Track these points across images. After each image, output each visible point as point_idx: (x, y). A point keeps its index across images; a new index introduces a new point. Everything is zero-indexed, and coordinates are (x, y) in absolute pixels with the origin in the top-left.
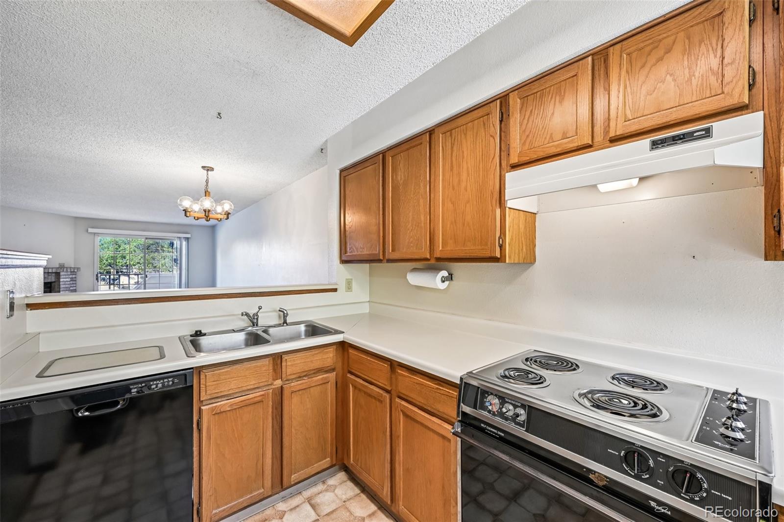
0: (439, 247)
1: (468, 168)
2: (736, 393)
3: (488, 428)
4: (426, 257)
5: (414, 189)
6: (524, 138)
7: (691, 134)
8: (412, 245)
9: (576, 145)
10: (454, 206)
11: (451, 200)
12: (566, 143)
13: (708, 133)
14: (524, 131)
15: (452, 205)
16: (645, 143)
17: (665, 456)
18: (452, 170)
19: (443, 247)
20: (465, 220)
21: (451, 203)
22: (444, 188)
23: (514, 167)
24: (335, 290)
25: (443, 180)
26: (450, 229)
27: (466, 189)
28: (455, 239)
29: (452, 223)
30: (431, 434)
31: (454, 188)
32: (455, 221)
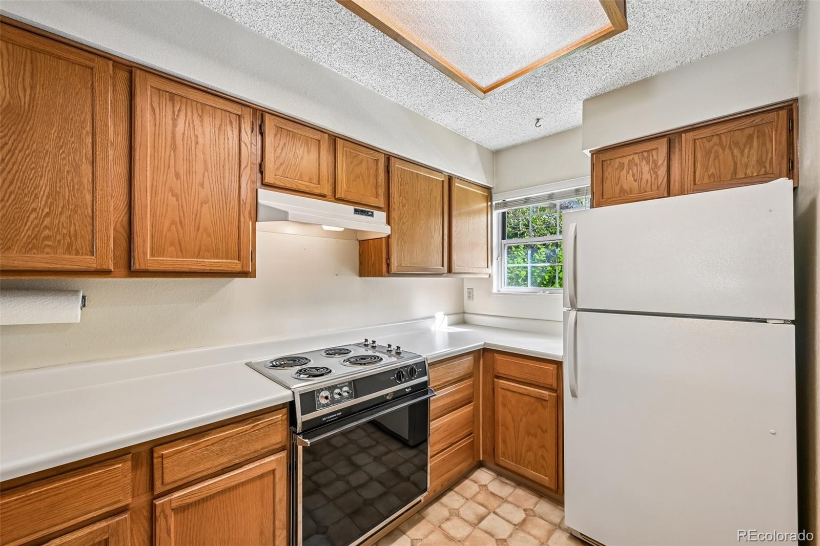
0: (145, 253)
1: (205, 162)
3: (329, 418)
4: (105, 267)
5: (59, 138)
6: (278, 164)
7: (368, 212)
9: (319, 192)
10: (177, 199)
11: (171, 190)
12: (313, 187)
13: (372, 215)
14: (278, 157)
15: (174, 199)
16: (351, 208)
18: (174, 149)
19: (152, 255)
20: (199, 223)
21: (173, 196)
23: (266, 185)
26: (169, 230)
27: (202, 185)
28: (180, 245)
29: (173, 223)
30: (241, 490)
31: (177, 176)
32: (180, 221)
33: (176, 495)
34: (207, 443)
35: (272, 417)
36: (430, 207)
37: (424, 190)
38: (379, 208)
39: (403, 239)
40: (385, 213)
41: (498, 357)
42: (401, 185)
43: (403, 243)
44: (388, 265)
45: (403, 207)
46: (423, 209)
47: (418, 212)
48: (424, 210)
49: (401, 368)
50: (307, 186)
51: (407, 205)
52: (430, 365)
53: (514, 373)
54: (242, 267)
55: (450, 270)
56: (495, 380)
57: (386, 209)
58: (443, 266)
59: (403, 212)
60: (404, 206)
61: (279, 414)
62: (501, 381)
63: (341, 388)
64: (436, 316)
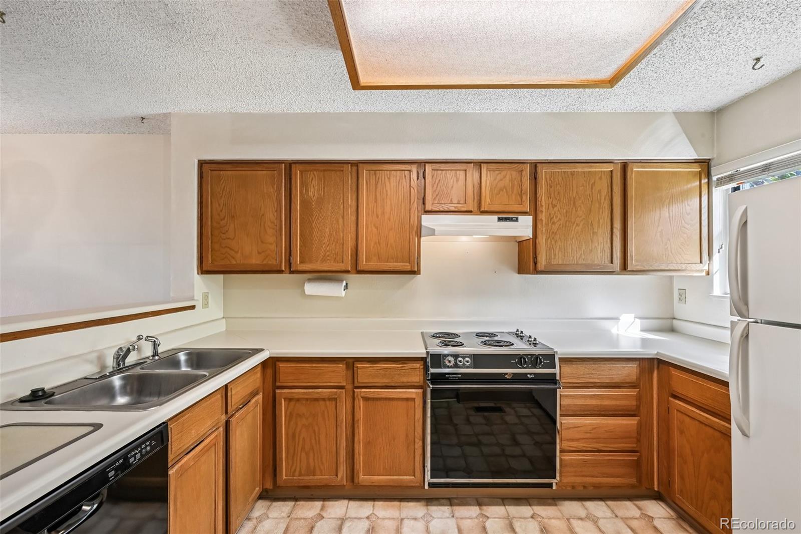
0: (363, 261)
1: (391, 205)
2: (518, 331)
3: (450, 376)
4: (347, 269)
5: (332, 208)
6: (435, 196)
7: (512, 218)
8: (328, 258)
9: (466, 209)
10: (377, 229)
11: (375, 225)
12: (460, 207)
13: (517, 220)
14: (435, 191)
15: (376, 230)
16: (495, 217)
17: (530, 355)
18: (376, 202)
19: (366, 262)
20: (388, 242)
21: (375, 228)
22: (367, 215)
23: (427, 212)
24: (193, 307)
25: (366, 208)
26: (374, 247)
27: (389, 220)
28: (379, 256)
29: (375, 243)
30: (395, 403)
31: (377, 217)
32: (379, 242)
33: (363, 390)
34: (378, 368)
35: (413, 364)
36: (592, 202)
37: (583, 185)
38: (524, 213)
39: (553, 238)
40: (532, 217)
41: (674, 372)
42: (551, 187)
43: (553, 242)
44: (535, 263)
45: (553, 208)
46: (580, 206)
47: (574, 209)
48: (582, 206)
49: (523, 355)
50: (455, 207)
51: (558, 205)
52: (561, 360)
53: (691, 394)
54: (411, 267)
55: (624, 267)
56: (670, 398)
57: (533, 212)
58: (612, 262)
59: (554, 212)
60: (554, 206)
61: (418, 364)
62: (677, 402)
63: (464, 358)
64: (621, 318)
